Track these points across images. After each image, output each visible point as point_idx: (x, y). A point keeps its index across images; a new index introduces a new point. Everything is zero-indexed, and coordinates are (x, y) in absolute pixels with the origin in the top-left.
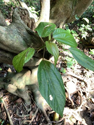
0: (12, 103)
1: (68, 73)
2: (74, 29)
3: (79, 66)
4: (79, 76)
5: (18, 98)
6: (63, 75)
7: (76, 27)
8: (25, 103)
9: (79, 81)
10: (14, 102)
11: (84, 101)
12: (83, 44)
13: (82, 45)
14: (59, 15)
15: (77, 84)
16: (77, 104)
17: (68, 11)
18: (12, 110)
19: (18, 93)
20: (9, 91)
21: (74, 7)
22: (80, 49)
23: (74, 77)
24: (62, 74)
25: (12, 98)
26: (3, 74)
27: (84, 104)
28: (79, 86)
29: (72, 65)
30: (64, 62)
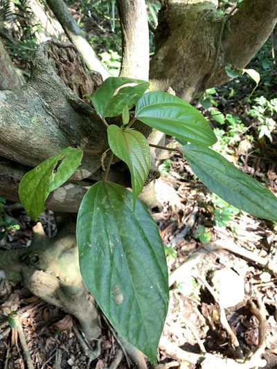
0: (45, 331)
1: (218, 243)
2: (237, 112)
3: (254, 221)
4: (252, 251)
5: (62, 314)
6: (202, 250)
7: (241, 108)
8: (83, 334)
9: (252, 269)
10: (51, 327)
11: (271, 333)
12: (263, 156)
13: (262, 160)
14: (180, 68)
15: (248, 279)
16: (248, 342)
17: (205, 56)
18: (43, 353)
19: (63, 299)
20: (35, 293)
21: (220, 44)
22: (255, 170)
23: (237, 255)
24: (199, 244)
25: (46, 315)
26: (24, 242)
27: (272, 345)
28: (254, 284)
29: (230, 217)
30: (207, 210)
